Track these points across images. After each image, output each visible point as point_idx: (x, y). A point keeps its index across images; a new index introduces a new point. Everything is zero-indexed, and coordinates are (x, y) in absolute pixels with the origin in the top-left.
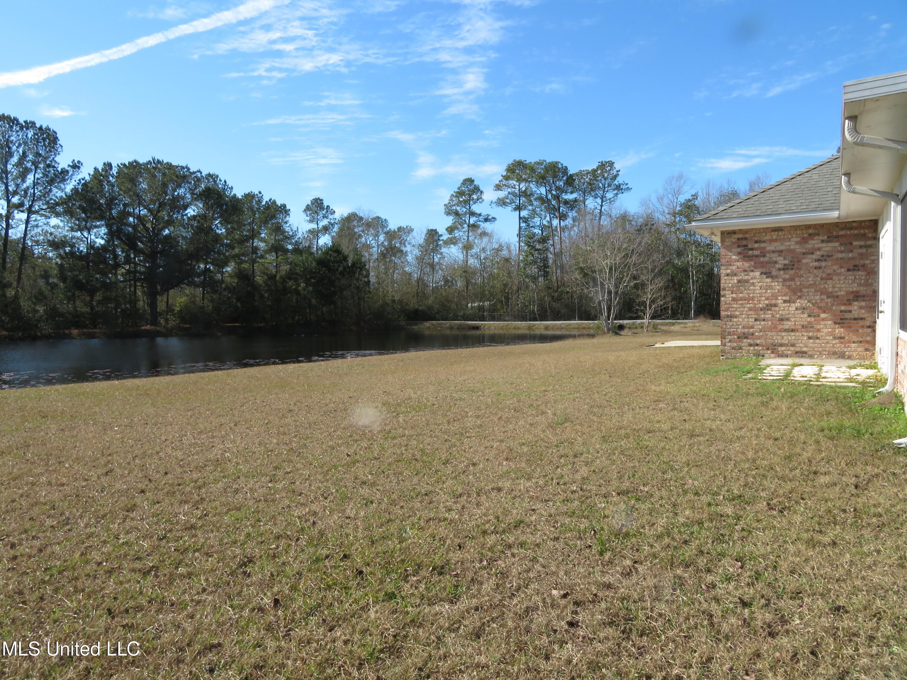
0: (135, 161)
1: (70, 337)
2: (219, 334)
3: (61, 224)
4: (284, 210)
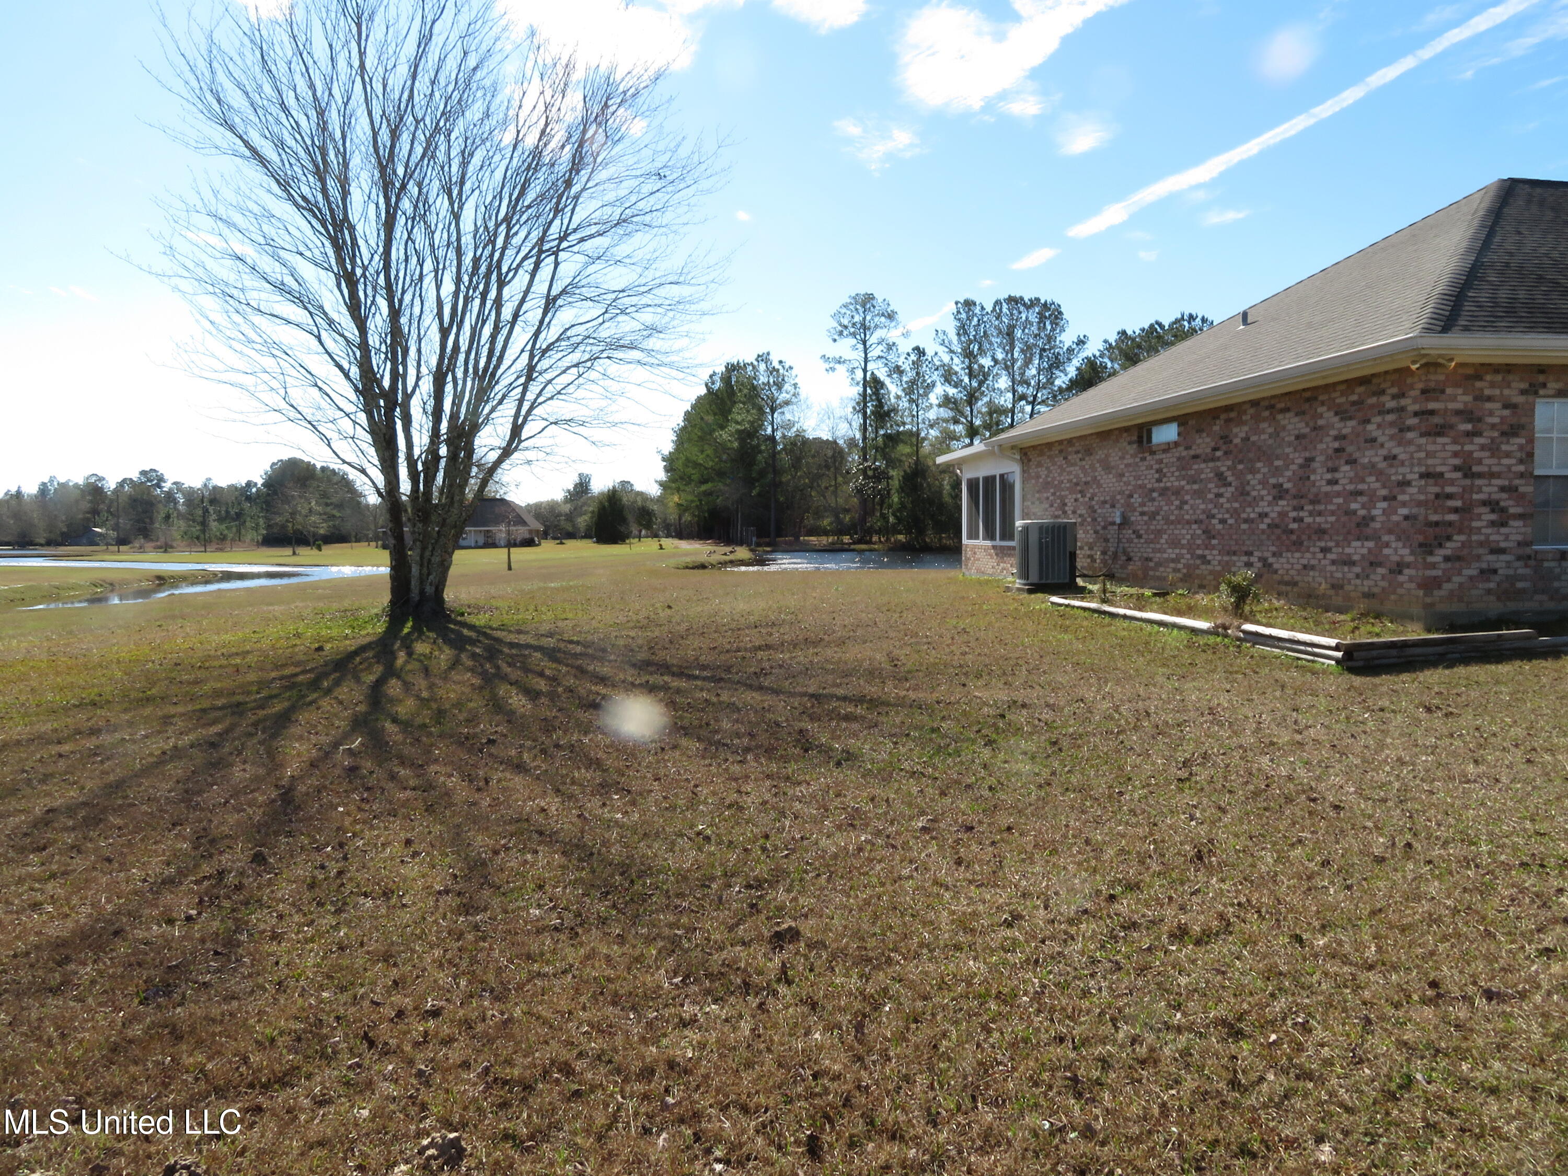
0: (1158, 323)
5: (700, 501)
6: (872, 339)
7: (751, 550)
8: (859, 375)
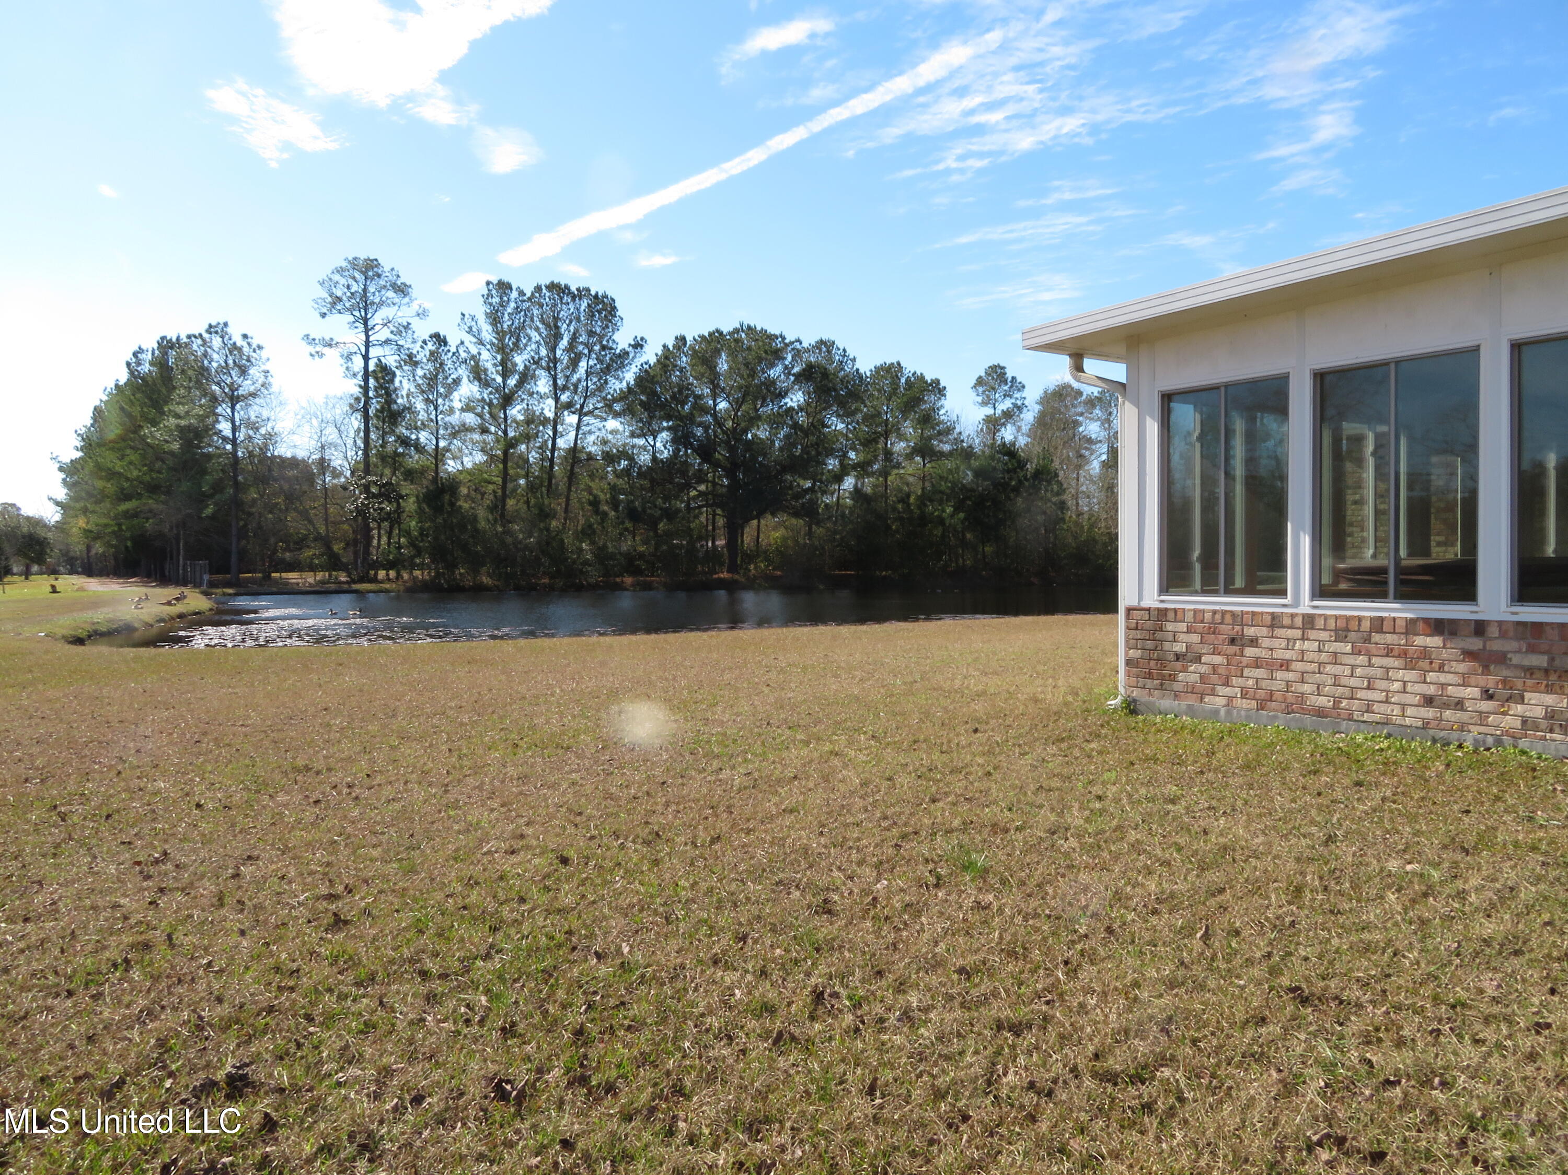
0: (718, 331)
1: (620, 587)
2: (821, 587)
3: (621, 428)
4: (936, 388)
5: (119, 525)
6: (377, 319)
7: (205, 594)
8: (358, 363)
